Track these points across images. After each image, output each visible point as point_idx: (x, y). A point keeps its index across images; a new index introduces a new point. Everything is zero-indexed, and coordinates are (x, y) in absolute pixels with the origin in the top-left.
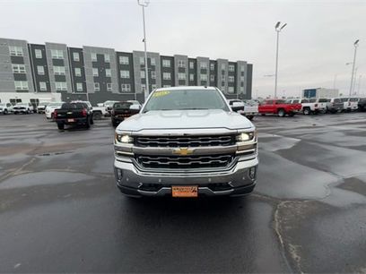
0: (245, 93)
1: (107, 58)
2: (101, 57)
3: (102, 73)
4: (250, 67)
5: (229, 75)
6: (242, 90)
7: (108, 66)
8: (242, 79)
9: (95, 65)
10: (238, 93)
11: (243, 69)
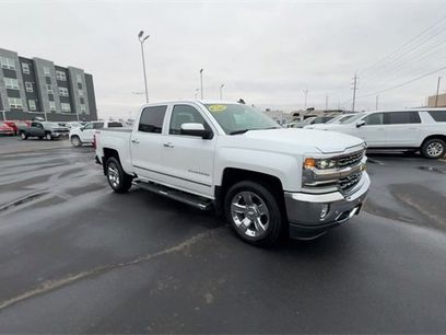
0: (88, 113)
4: (89, 78)
5: (59, 85)
6: (82, 108)
8: (80, 93)
10: (78, 112)
11: (79, 79)
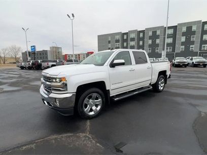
1: (158, 33)
2: (154, 33)
3: (154, 42)
7: (158, 37)
9: (150, 38)
